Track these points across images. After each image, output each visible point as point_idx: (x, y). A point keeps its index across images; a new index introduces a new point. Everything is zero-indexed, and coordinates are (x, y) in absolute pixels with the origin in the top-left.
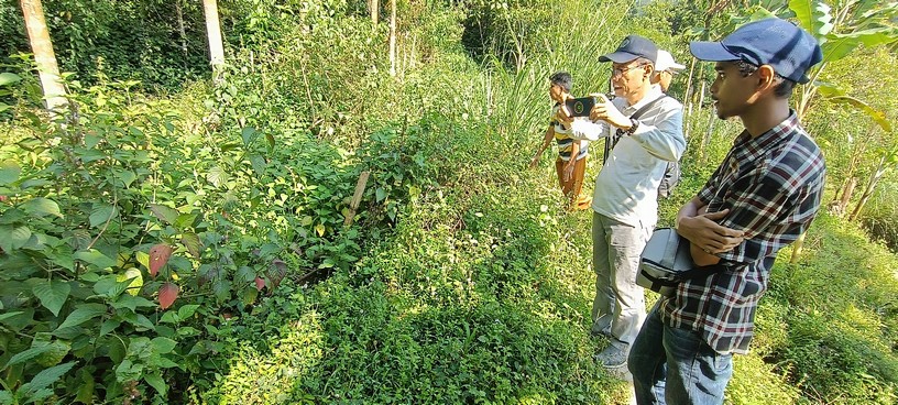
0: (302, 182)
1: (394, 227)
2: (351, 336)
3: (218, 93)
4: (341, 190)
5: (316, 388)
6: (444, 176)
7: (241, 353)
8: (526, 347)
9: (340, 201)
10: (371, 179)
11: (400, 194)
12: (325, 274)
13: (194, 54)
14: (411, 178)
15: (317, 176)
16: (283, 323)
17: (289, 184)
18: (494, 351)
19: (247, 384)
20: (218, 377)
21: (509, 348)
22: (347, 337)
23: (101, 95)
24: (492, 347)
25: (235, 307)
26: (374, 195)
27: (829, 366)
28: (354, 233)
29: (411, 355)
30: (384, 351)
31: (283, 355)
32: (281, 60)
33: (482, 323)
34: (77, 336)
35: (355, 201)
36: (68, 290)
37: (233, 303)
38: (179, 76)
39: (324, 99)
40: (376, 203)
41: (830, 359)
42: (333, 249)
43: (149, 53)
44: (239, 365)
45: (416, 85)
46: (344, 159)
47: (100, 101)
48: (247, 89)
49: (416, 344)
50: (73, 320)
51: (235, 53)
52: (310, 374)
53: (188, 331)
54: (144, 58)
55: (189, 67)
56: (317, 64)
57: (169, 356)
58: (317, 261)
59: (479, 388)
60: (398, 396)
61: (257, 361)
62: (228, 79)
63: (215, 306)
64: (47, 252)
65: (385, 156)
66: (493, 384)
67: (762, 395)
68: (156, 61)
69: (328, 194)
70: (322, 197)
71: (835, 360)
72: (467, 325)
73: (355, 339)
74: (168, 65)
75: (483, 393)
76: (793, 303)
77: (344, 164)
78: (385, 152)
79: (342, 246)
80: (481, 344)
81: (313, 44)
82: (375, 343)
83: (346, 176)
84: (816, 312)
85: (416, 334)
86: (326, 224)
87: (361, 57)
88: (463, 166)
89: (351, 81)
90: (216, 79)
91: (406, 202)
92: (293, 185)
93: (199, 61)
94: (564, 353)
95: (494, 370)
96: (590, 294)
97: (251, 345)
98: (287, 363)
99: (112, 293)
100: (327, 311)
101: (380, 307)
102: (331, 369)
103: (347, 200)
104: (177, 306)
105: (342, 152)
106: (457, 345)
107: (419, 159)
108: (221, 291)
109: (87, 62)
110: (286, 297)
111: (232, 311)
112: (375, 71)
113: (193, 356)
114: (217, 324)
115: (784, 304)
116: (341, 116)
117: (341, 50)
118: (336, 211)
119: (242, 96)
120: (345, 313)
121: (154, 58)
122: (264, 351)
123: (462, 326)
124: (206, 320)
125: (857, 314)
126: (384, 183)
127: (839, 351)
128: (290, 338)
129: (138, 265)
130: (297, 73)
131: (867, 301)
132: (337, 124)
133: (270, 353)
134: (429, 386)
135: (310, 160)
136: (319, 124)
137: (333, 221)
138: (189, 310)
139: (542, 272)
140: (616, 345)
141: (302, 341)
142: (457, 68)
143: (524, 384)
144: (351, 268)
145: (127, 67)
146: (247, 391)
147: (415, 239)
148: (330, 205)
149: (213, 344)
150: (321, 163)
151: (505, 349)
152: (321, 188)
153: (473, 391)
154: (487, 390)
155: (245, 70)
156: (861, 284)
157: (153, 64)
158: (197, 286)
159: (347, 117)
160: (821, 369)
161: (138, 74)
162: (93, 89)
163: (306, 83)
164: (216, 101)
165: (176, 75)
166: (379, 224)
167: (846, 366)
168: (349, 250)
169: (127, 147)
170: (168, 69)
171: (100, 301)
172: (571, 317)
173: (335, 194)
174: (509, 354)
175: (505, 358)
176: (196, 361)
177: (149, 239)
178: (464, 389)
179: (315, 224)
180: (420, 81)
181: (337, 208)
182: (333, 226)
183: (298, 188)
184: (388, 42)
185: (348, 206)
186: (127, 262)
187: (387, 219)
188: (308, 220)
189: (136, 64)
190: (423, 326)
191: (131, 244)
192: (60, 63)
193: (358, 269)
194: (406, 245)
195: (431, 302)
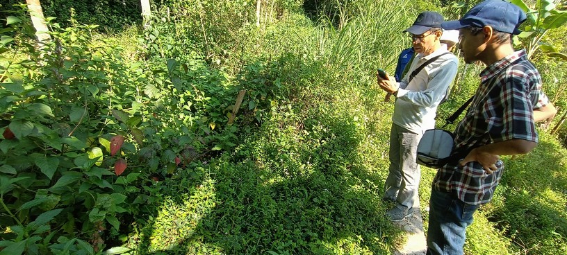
0: (201, 95)
1: (260, 126)
2: (233, 194)
3: (147, 34)
4: (226, 101)
5: (211, 227)
6: (292, 94)
7: (165, 204)
8: (344, 207)
9: (225, 108)
10: (246, 95)
11: (265, 105)
12: (216, 154)
13: (130, 7)
14: (272, 95)
15: (211, 91)
16: (191, 185)
17: (193, 96)
18: (324, 208)
19: (169, 223)
20: (151, 218)
21: (333, 207)
22: (231, 196)
23: (73, 34)
24: (322, 206)
25: (160, 173)
26: (248, 105)
27: (530, 226)
28: (234, 129)
29: (271, 209)
30: (254, 205)
31: (191, 206)
32: (188, 14)
33: (315, 189)
34: (64, 192)
35: (236, 109)
36: (58, 163)
37: (159, 171)
38: (121, 21)
39: (214, 41)
40: (249, 111)
41: (532, 221)
42: (221, 138)
43: (101, 6)
44: (164, 211)
45: (273, 34)
46: (228, 80)
47: (73, 37)
48: (164, 33)
49: (274, 201)
50: (61, 183)
51: (158, 9)
52: (207, 217)
53: (133, 189)
54: (98, 9)
55: (127, 16)
56: (211, 17)
57: (121, 205)
58: (211, 145)
59: (313, 231)
60: (263, 234)
61: (174, 208)
62: (153, 26)
63: (148, 173)
64: (43, 138)
65: (256, 81)
66: (322, 229)
67: (489, 243)
68: (105, 11)
69: (218, 103)
70: (214, 105)
71: (535, 222)
72: (306, 191)
73: (236, 196)
74: (113, 14)
75: (316, 235)
76: (510, 185)
77: (228, 84)
78: (255, 78)
79: (226, 137)
80: (314, 203)
81: (209, 5)
82: (249, 200)
83: (230, 92)
84: (525, 192)
85: (274, 194)
86: (217, 122)
87: (240, 14)
88: (305, 89)
89: (232, 29)
90: (145, 25)
91: (269, 110)
92: (196, 96)
93: (134, 13)
94: (366, 212)
95: (323, 220)
96: (384, 175)
97: (171, 198)
98: (194, 211)
99: (86, 166)
100: (219, 178)
101: (251, 175)
102: (221, 215)
103: (230, 108)
104: (125, 174)
105: (226, 75)
106: (300, 204)
107: (277, 83)
108: (153, 165)
109: (61, 10)
110: (193, 168)
111: (160, 177)
112: (248, 24)
113: (136, 205)
114: (149, 184)
115: (504, 185)
116: (225, 52)
117: (227, 9)
118: (223, 114)
119: (162, 37)
120: (230, 180)
121: (104, 8)
122: (179, 202)
123: (302, 191)
124: (143, 182)
125: (551, 194)
126: (254, 98)
127: (537, 216)
128: (196, 196)
129: (99, 145)
130: (197, 23)
131: (558, 186)
132: (223, 57)
133: (183, 203)
134: (282, 229)
135: (205, 80)
136: (212, 57)
137: (221, 120)
138: (133, 176)
139: (353, 160)
140: (400, 207)
141: (203, 197)
142: (300, 23)
143: (341, 230)
144: (231, 151)
145: (87, 14)
146: (169, 226)
147: (273, 135)
148: (219, 110)
149: (148, 197)
150: (213, 83)
151: (330, 208)
152: (214, 100)
153: (310, 233)
154: (319, 233)
155: (164, 20)
156: (555, 174)
157: (104, 13)
158: (138, 162)
159: (230, 53)
160: (525, 227)
161: (94, 19)
162: (68, 29)
163: (203, 30)
164: (145, 39)
165: (118, 21)
166: (251, 124)
167: (541, 225)
168: (231, 140)
169: (90, 68)
170: (113, 17)
171: (78, 170)
172: (371, 188)
173: (222, 103)
174: (333, 211)
175: (330, 213)
176: (137, 207)
177: (107, 130)
178: (304, 231)
179: (210, 122)
180: (275, 31)
181: (224, 112)
182: (221, 123)
183: (199, 98)
184: (256, 5)
185: (231, 112)
186: (92, 143)
187: (256, 121)
188: (205, 119)
189: (93, 12)
190: (278, 189)
191: (95, 131)
192: (44, 10)
193: (236, 151)
194: (268, 138)
195: (283, 175)
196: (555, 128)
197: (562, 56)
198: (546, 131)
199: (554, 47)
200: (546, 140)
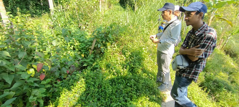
0: (77, 42)
1: (103, 54)
2: (93, 85)
3: (52, 17)
4: (88, 44)
5: (84, 99)
6: (116, 40)
7: (63, 91)
8: (140, 86)
9: (88, 47)
10: (97, 41)
11: (105, 45)
12: (85, 68)
13: (45, 6)
14: (108, 41)
15: (82, 41)
16: (74, 82)
17: (74, 43)
18: (132, 88)
19: (66, 99)
20: (57, 98)
21: (136, 87)
22: (92, 85)
23: (19, 19)
24: (131, 86)
25: (61, 78)
26: (98, 46)
27: (215, 87)
28: (92, 56)
29: (110, 90)
30: (102, 88)
31: (75, 91)
32: (70, 8)
33: (128, 80)
34: (17, 90)
35: (92, 47)
36: (13, 77)
37: (60, 77)
38: (41, 12)
39: (82, 19)
40: (98, 48)
41: (215, 85)
42: (87, 61)
43: (32, 6)
44: (63, 94)
45: (107, 15)
46: (89, 35)
47: (19, 20)
48: (60, 16)
49: (111, 86)
50: (15, 86)
51: (57, 6)
52: (82, 96)
53: (49, 86)
54: (30, 7)
55: (43, 10)
56: (80, 9)
57: (44, 93)
58: (82, 64)
59: (128, 97)
60: (107, 101)
61: (68, 93)
62: (55, 13)
63: (55, 78)
64: (6, 66)
65: (100, 35)
66: (132, 96)
67: (199, 96)
68: (34, 8)
69: (85, 45)
70: (83, 46)
71: (217, 86)
72: (124, 81)
73: (94, 85)
74: (37, 9)
75: (129, 99)
76: (206, 72)
77: (89, 37)
78: (100, 34)
79: (89, 60)
80: (128, 86)
81: (79, 3)
82: (100, 86)
83: (90, 40)
84: (212, 74)
85: (110, 83)
86: (85, 54)
87: (93, 7)
88: (122, 37)
89: (89, 13)
90: (51, 13)
91: (106, 47)
92: (75, 43)
93: (46, 8)
94: (150, 87)
95: (132, 93)
96: (156, 71)
97: (66, 88)
98: (76, 93)
99: (26, 77)
100: (87, 78)
101: (101, 75)
102: (88, 94)
103: (90, 47)
104: (45, 79)
105: (87, 33)
106: (122, 86)
107: (110, 36)
108: (57, 75)
109: (14, 8)
110: (75, 74)
111: (61, 79)
112: (96, 11)
113: (50, 92)
114: (56, 83)
115: (204, 72)
116: (87, 23)
117: (87, 5)
118: (87, 50)
119: (59, 18)
120: (91, 79)
121: (33, 7)
122: (70, 90)
123: (122, 81)
124: (53, 82)
125: (222, 74)
126: (100, 42)
127: (217, 83)
128: (77, 86)
129: (33, 68)
130: (74, 11)
131: (225, 71)
132: (86, 26)
133: (71, 90)
134: (115, 98)
135: (79, 36)
136: (81, 26)
137: (86, 53)
138: (49, 80)
139: (143, 66)
140: (163, 85)
141: (80, 87)
142: (118, 10)
143: (140, 96)
144: (91, 66)
145: (25, 10)
146: (66, 101)
147: (109, 58)
148: (85, 48)
149: (56, 89)
150: (82, 37)
151: (135, 87)
152: (83, 44)
153: (127, 99)
154: (130, 98)
155: (60, 11)
156: (223, 66)
157: (33, 9)
158: (50, 74)
159: (89, 24)
160: (213, 88)
161: (29, 12)
162: (17, 17)
163: (77, 14)
164: (52, 20)
165: (40, 12)
166: (99, 53)
167: (219, 87)
168: (91, 61)
169: (27, 34)
170: (37, 10)
171: (23, 79)
172: (151, 77)
173: (86, 46)
174: (136, 88)
175: (135, 89)
176: (51, 94)
177: (36, 61)
178: (124, 98)
179: (81, 54)
180: (108, 13)
181: (87, 49)
182: (86, 54)
183: (76, 44)
184: (99, 3)
185: (90, 49)
186: (30, 67)
187: (101, 52)
188: (79, 53)
189: (28, 9)
190: (112, 81)
191: (31, 61)
192: (6, 9)
193: (93, 66)
194: (107, 59)
195: (114, 75)
196: (222, 48)
197: (223, 19)
198: (219, 49)
199: (220, 15)
200: (219, 52)
